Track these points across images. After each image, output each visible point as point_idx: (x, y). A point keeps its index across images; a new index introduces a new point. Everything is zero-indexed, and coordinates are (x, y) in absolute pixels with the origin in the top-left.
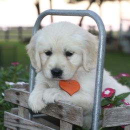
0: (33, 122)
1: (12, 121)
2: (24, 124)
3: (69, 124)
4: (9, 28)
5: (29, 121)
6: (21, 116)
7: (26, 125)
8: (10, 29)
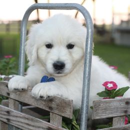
0: (23, 114)
1: (2, 113)
2: (14, 116)
3: (59, 116)
4: (10, 21)
5: (20, 113)
6: (11, 108)
7: (17, 117)
8: (11, 23)
